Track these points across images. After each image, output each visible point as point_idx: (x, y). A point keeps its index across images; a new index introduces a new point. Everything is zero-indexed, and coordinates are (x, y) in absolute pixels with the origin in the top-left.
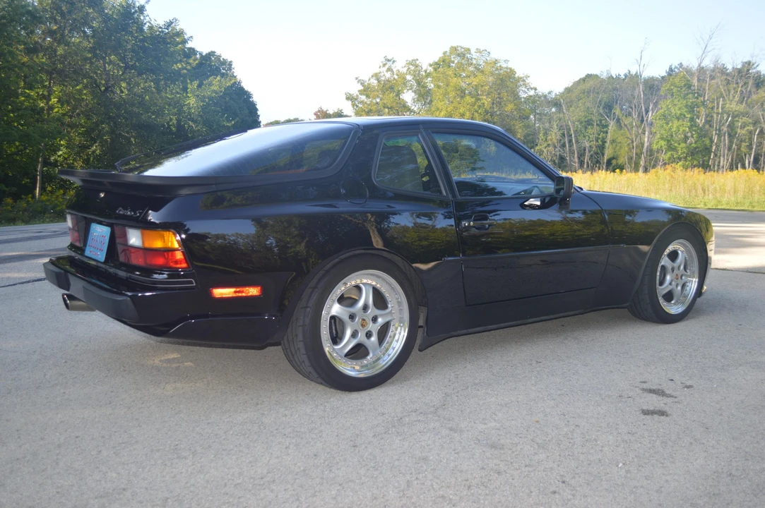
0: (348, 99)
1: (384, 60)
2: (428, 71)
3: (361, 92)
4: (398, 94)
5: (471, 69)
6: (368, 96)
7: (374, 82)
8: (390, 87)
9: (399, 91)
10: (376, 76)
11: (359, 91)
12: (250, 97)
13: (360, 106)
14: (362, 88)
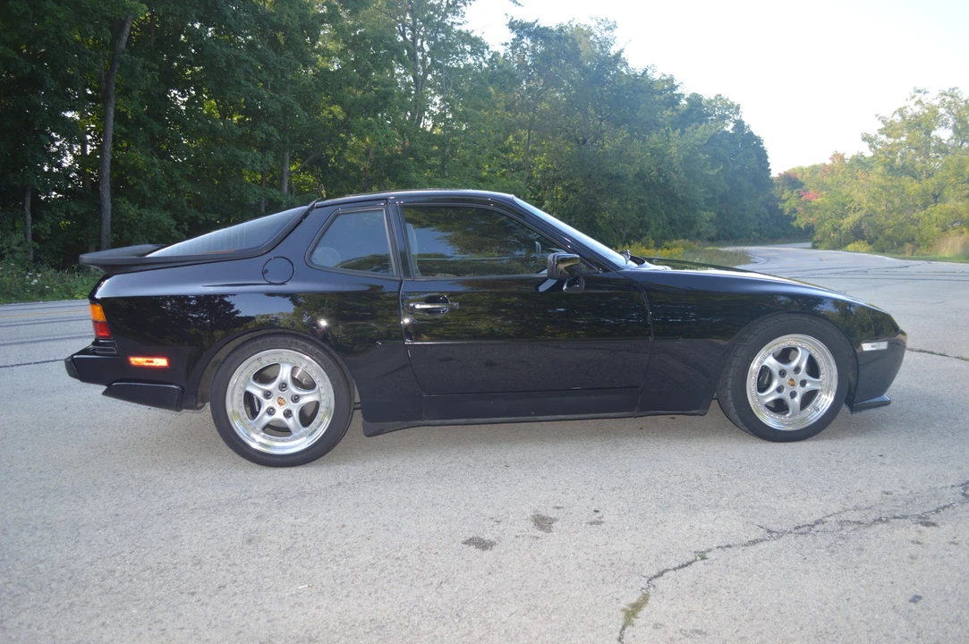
0: (864, 139)
1: (913, 92)
3: (881, 132)
4: (928, 133)
6: (889, 136)
7: (898, 118)
8: (920, 125)
9: (929, 127)
10: (901, 111)
11: (879, 130)
12: (762, 144)
13: (879, 147)
14: (882, 126)
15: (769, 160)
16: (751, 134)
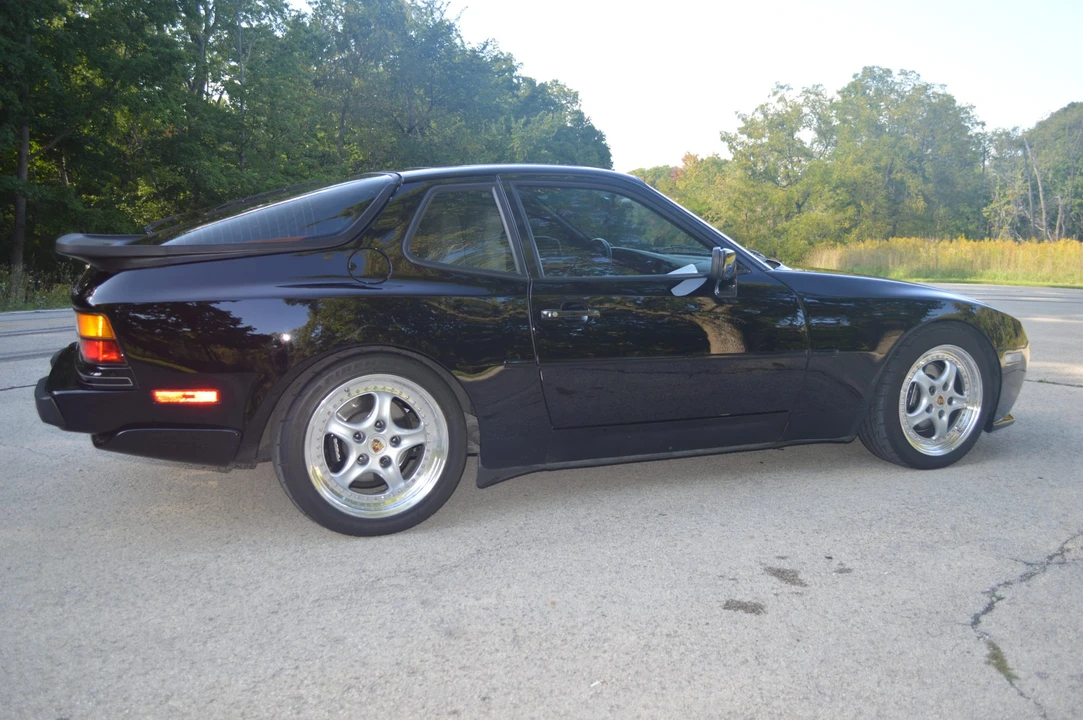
0: (723, 139)
1: (775, 87)
2: (834, 101)
3: (742, 131)
4: (791, 134)
5: (893, 96)
6: (750, 136)
7: (759, 117)
8: (783, 124)
9: (792, 128)
10: (763, 108)
11: (739, 129)
12: (603, 140)
13: (739, 148)
14: (742, 125)
15: (612, 159)
16: (592, 128)
